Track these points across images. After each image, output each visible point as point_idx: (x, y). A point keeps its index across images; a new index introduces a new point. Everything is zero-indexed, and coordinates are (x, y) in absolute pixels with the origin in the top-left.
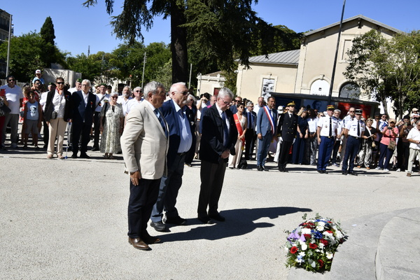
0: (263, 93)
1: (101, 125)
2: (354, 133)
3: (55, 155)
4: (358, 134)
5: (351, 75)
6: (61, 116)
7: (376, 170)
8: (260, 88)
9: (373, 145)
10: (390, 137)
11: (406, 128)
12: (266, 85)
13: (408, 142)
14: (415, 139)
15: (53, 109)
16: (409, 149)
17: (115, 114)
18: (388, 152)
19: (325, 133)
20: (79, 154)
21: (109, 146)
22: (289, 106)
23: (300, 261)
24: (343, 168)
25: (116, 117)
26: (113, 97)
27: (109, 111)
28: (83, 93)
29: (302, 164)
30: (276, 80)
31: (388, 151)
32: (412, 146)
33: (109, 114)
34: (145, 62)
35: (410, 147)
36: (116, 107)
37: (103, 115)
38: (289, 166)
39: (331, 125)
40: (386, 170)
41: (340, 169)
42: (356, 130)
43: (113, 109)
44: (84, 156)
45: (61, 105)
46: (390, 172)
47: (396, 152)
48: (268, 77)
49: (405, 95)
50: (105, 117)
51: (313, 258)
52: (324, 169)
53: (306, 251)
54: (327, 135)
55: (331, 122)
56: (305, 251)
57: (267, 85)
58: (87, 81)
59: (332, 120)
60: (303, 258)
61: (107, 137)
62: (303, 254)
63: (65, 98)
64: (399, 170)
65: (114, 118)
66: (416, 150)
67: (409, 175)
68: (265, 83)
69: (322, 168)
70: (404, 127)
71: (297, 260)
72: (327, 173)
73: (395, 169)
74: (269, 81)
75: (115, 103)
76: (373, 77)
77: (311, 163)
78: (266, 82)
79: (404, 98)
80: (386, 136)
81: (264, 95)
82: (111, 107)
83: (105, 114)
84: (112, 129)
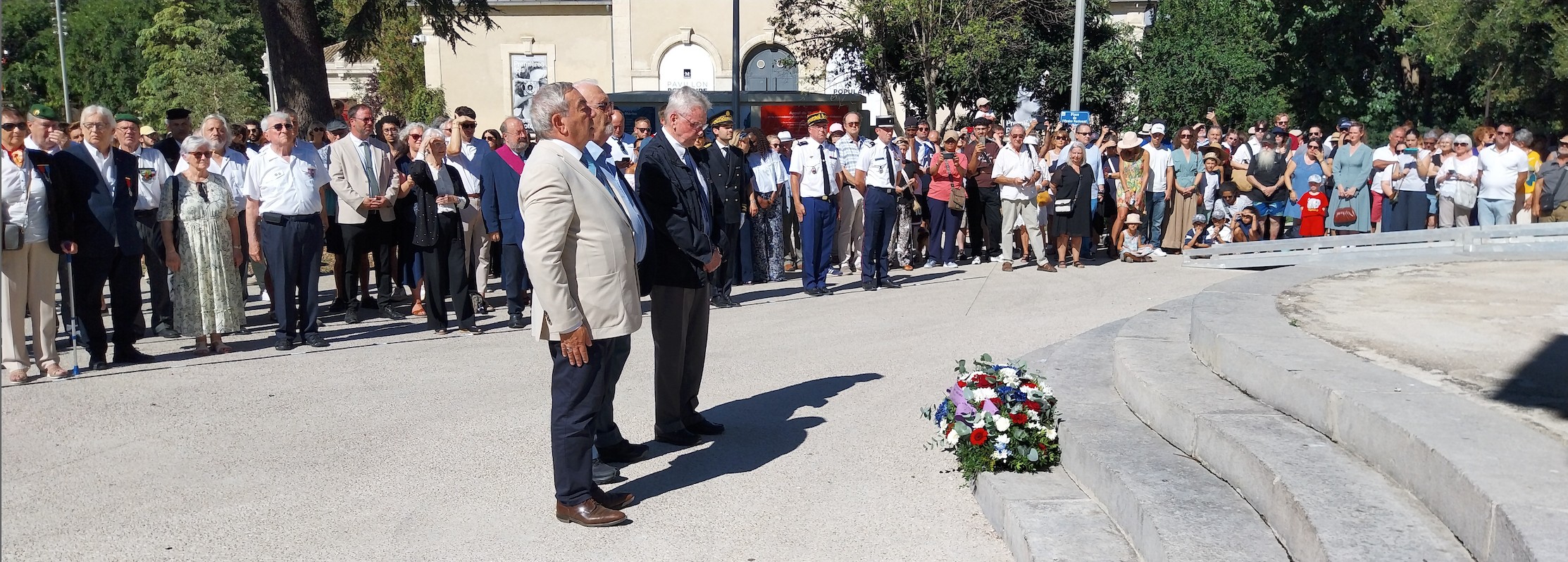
0: (518, 99)
1: (170, 250)
2: (878, 179)
3: (34, 370)
4: (892, 180)
5: (791, 25)
6: (37, 235)
7: (927, 269)
8: (506, 85)
9: (916, 206)
10: (951, 178)
11: (982, 153)
12: (522, 76)
13: (996, 186)
14: (1011, 176)
15: (6, 218)
16: (999, 202)
17: (213, 207)
18: (950, 217)
19: (812, 187)
20: (110, 355)
21: (211, 313)
22: (718, 126)
23: (1004, 455)
24: (863, 275)
25: (217, 215)
26: (198, 155)
27: (191, 202)
28: (93, 151)
29: (754, 282)
30: (551, 57)
31: (949, 214)
32: (1007, 193)
33: (193, 211)
34: (59, 32)
35: (1002, 196)
36: (211, 186)
37: (171, 216)
38: (736, 290)
39: (824, 165)
40: (952, 266)
41: (857, 277)
42: (886, 169)
43: (203, 193)
44: (128, 357)
45: (31, 199)
46: (961, 268)
47: (965, 215)
48: (525, 47)
49: (936, 67)
50: (177, 223)
51: (1026, 443)
52: (820, 284)
53: (1008, 433)
54: (819, 191)
55: (823, 157)
56: (1006, 432)
57: (525, 75)
58: (100, 110)
59: (825, 151)
60: (1008, 447)
61: (201, 284)
62: (1003, 440)
63: (41, 174)
64: (977, 259)
65: (212, 221)
66: (1017, 202)
67: (1007, 267)
68: (517, 70)
69: (816, 281)
70: (978, 149)
71: (996, 455)
72: (831, 292)
73: (964, 260)
74: (529, 62)
75: (204, 174)
76: (849, 25)
77: (774, 274)
78: (519, 64)
79: (934, 74)
80: (939, 178)
81: (521, 106)
82: (194, 187)
83: (176, 211)
84: (212, 257)
